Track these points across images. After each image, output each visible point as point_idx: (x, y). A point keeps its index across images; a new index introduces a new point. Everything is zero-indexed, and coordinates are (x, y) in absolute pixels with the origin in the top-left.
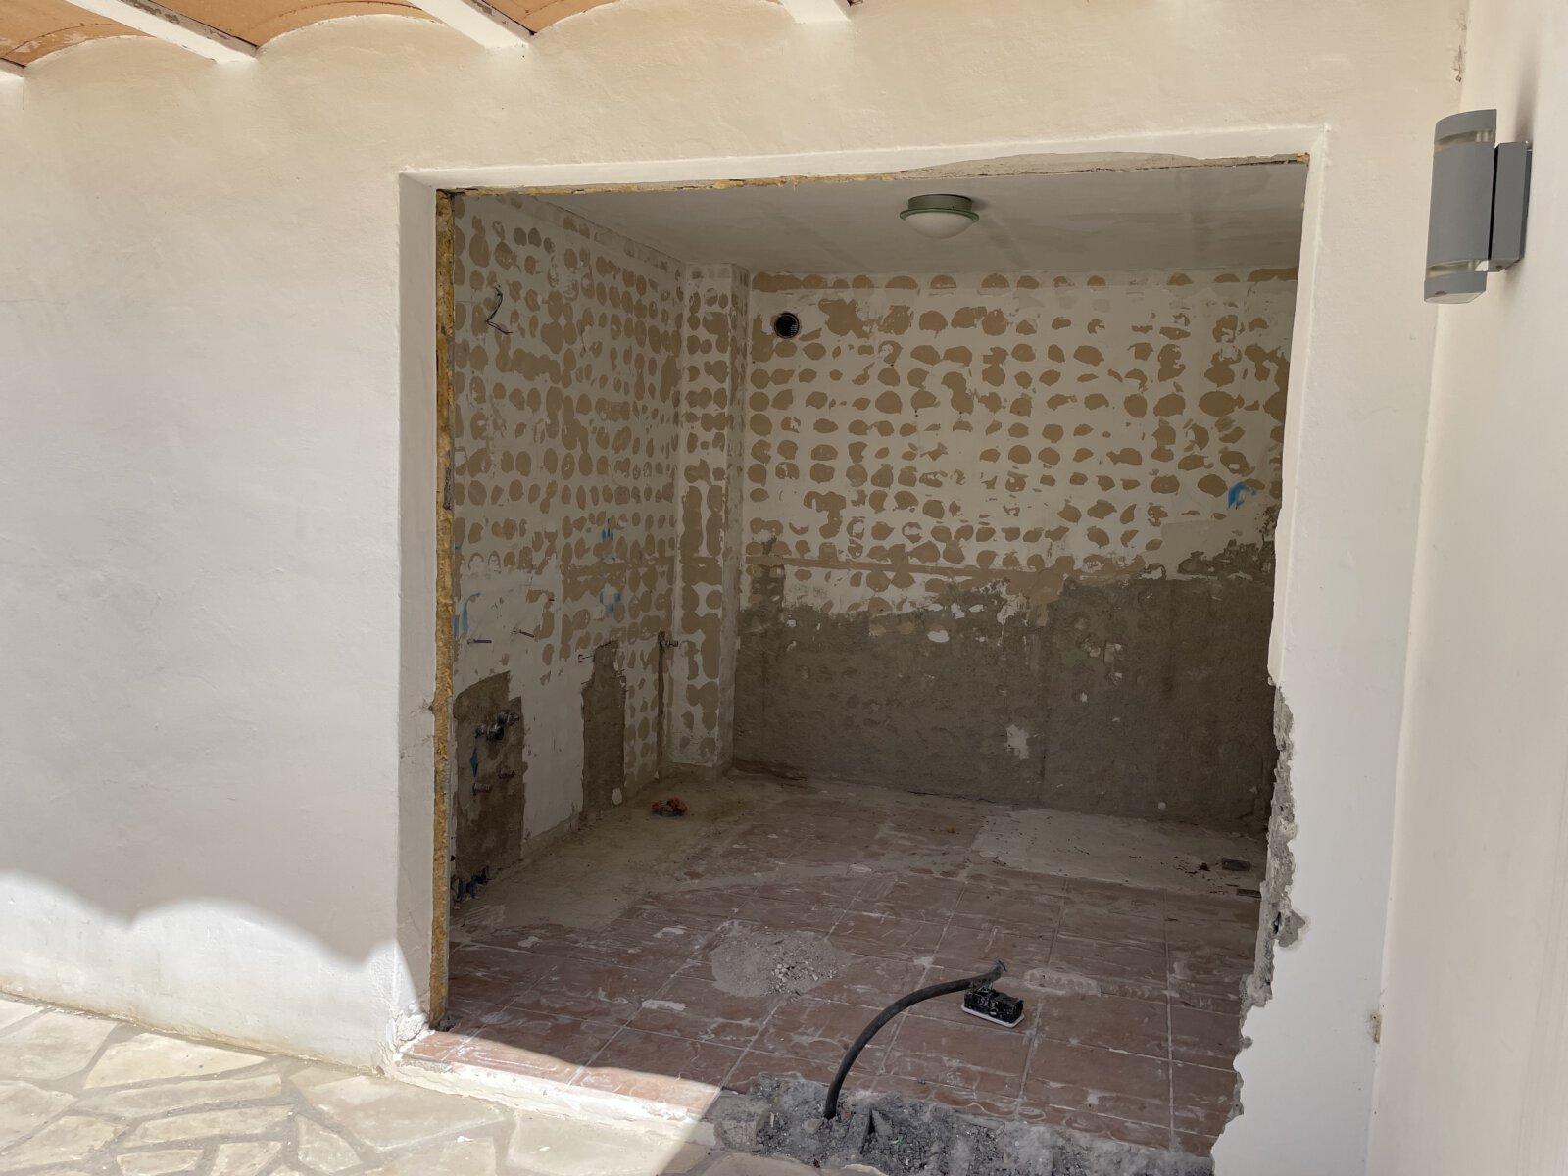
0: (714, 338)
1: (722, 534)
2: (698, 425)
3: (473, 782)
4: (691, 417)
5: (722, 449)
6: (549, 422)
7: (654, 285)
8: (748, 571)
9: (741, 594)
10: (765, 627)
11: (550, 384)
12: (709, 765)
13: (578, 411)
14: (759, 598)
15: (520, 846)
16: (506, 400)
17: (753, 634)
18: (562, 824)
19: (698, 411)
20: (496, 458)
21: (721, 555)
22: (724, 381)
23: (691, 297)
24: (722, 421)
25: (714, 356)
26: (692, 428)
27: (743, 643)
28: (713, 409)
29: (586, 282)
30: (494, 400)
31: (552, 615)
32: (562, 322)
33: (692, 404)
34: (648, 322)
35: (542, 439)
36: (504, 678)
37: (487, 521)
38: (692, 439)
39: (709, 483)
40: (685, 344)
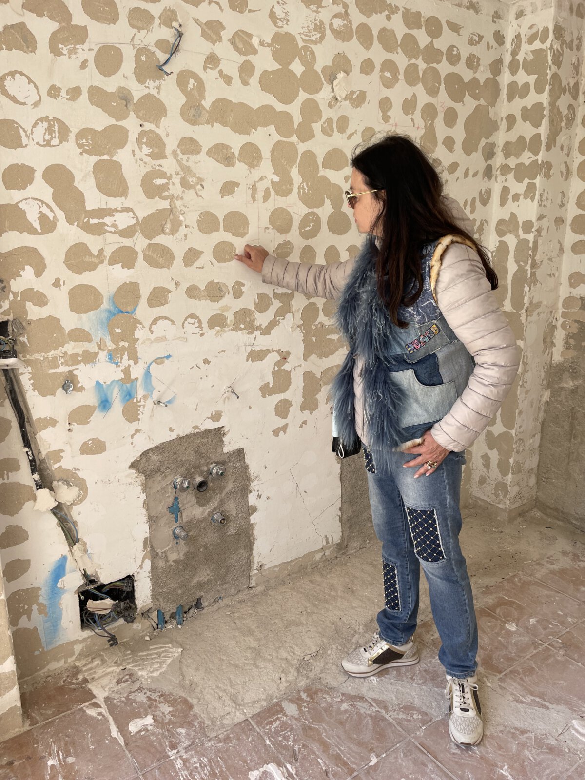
0: (532, 79)
1: (527, 289)
2: (511, 176)
3: (174, 527)
4: (505, 169)
5: (533, 199)
6: (276, 179)
7: (455, 28)
8: (563, 326)
9: (554, 349)
10: (576, 383)
11: (277, 137)
12: (500, 506)
13: (324, 167)
14: (572, 353)
15: (249, 576)
16: (203, 156)
17: (563, 389)
18: (312, 554)
19: (512, 162)
20: (191, 218)
21: (523, 311)
22: (540, 125)
23: (513, 40)
24: (533, 170)
25: (532, 98)
26: (506, 180)
27: (552, 395)
28: (526, 158)
29: (338, 23)
30: (181, 156)
31: (288, 374)
32: (297, 68)
33: (507, 155)
34: (444, 68)
35: (266, 197)
36: (218, 433)
37: (177, 284)
38: (505, 190)
39: (517, 236)
40: (504, 92)
